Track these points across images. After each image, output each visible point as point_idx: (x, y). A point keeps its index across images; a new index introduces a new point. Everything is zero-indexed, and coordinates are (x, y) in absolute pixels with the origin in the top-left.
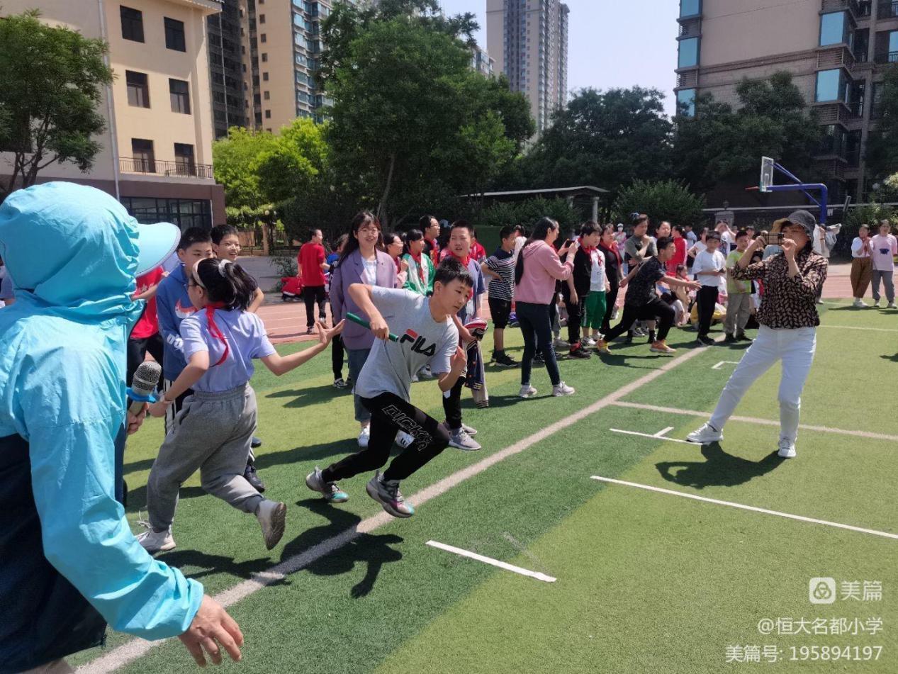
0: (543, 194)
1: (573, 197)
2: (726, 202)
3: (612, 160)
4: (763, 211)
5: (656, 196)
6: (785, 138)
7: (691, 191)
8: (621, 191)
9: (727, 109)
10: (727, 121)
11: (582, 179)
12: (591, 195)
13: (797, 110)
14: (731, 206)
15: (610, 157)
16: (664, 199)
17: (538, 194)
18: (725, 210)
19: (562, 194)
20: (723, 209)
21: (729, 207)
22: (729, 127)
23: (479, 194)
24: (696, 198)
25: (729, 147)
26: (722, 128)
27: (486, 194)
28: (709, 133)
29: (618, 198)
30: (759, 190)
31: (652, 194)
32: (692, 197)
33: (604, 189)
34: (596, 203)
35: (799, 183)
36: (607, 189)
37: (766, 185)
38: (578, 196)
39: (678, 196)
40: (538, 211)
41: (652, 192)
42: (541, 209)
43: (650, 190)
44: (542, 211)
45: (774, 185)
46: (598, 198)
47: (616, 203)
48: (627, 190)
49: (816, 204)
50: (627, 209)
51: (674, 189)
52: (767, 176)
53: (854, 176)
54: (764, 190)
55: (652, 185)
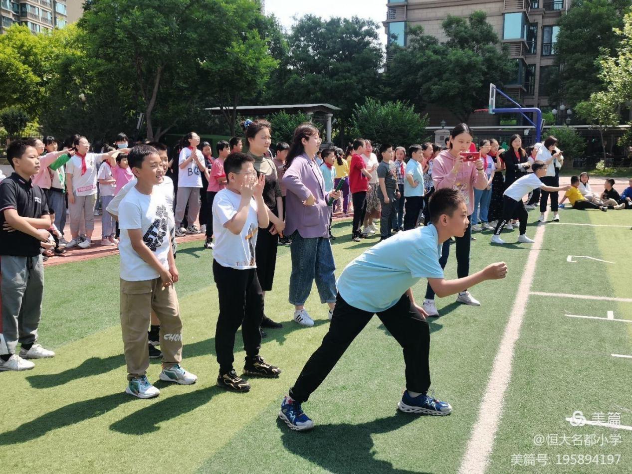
0: (287, 110)
1: (312, 113)
2: (443, 122)
3: (337, 80)
5: (387, 115)
6: (484, 68)
7: (415, 111)
8: (356, 109)
9: (433, 41)
10: (436, 52)
11: (312, 96)
12: (326, 112)
13: (491, 44)
14: (447, 125)
15: (336, 77)
16: (394, 117)
17: (282, 109)
18: (443, 129)
19: (304, 110)
20: (441, 128)
22: (439, 57)
23: (231, 108)
24: (421, 117)
25: (439, 74)
26: (434, 57)
27: (238, 108)
28: (423, 59)
29: (353, 115)
30: (488, 111)
31: (383, 113)
32: (417, 116)
33: (338, 106)
34: (330, 119)
35: (519, 107)
36: (340, 106)
37: (492, 108)
38: (316, 112)
39: (406, 116)
40: (283, 126)
41: (383, 111)
42: (285, 123)
43: (382, 109)
44: (286, 125)
45: (496, 108)
46: (332, 115)
47: (350, 120)
48: (361, 109)
49: (532, 125)
50: (361, 125)
51: (401, 109)
52: (492, 100)
53: (530, 102)
54: (491, 112)
55: (383, 104)
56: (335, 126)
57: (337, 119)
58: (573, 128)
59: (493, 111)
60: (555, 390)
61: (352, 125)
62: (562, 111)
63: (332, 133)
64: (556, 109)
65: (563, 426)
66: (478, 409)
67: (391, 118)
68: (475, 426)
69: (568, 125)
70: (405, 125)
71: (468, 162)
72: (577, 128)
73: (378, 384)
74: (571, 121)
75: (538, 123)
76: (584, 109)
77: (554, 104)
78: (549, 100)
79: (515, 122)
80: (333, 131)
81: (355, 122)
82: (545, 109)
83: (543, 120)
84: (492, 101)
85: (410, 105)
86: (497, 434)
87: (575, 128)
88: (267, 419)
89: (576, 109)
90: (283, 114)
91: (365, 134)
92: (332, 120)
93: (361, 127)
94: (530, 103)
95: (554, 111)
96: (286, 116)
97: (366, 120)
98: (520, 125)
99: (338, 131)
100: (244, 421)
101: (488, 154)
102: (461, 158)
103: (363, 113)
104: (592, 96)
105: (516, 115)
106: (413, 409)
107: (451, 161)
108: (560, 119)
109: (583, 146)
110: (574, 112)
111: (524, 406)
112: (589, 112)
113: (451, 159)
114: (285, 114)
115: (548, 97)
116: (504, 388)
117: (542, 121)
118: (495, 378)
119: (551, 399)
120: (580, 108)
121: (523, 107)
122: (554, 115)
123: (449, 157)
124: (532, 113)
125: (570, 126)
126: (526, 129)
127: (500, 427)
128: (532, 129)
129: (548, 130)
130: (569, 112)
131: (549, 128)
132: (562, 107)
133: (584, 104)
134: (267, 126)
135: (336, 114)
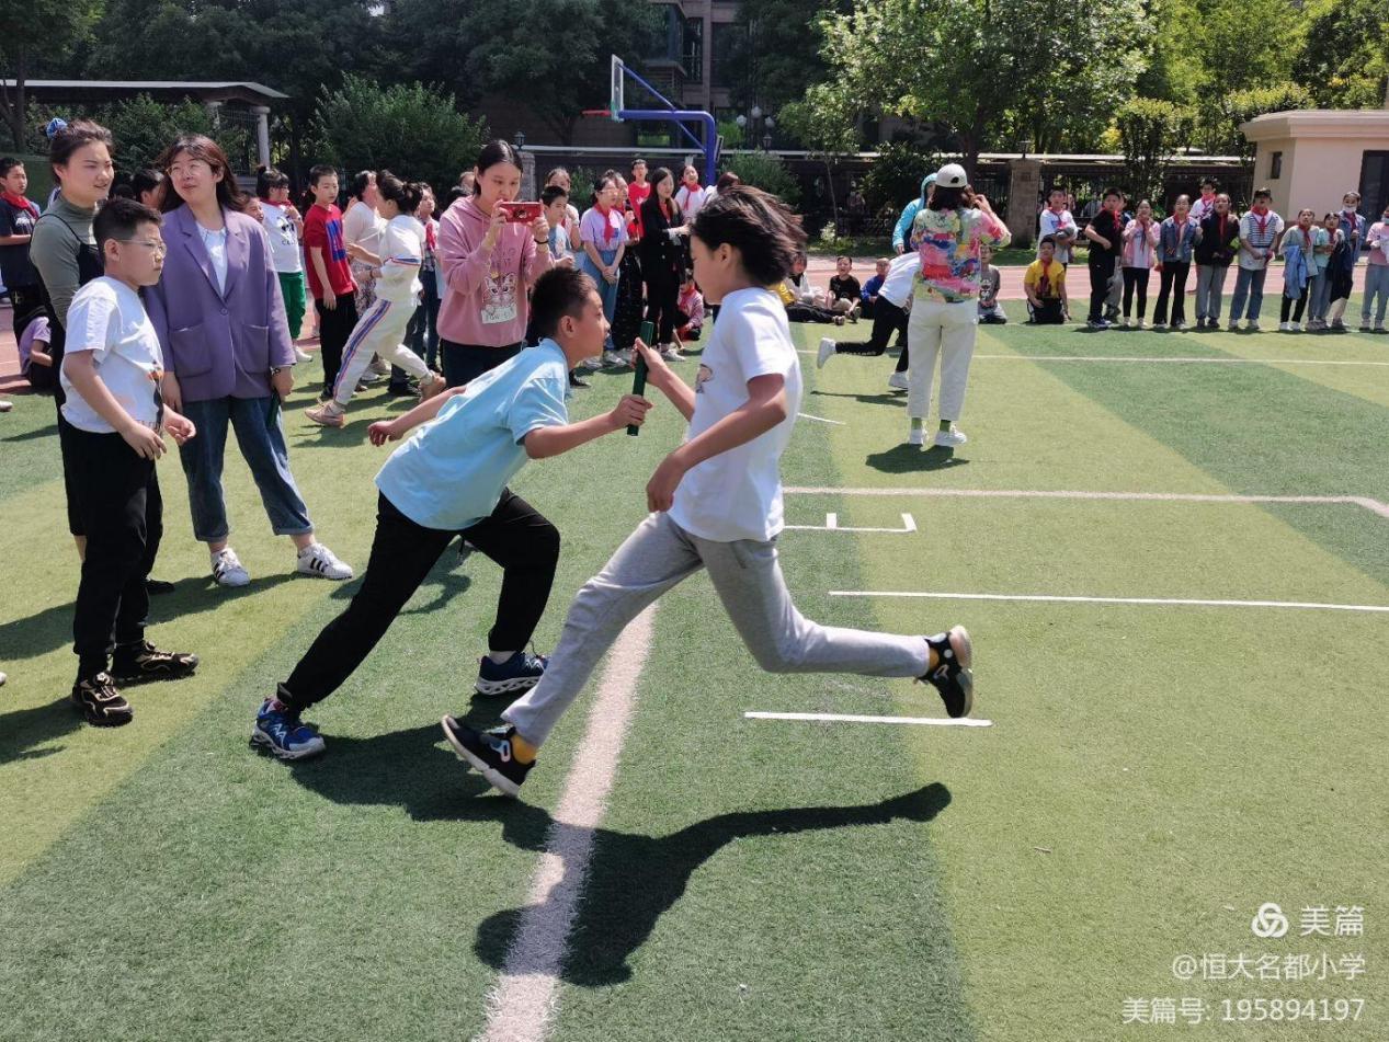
0: (156, 93)
1: (220, 104)
2: (520, 135)
3: (274, 27)
4: (578, 155)
5: (395, 114)
7: (458, 108)
8: (323, 98)
12: (252, 101)
15: (272, 21)
16: (412, 120)
17: (144, 90)
19: (199, 96)
21: (526, 143)
24: (472, 122)
29: (317, 112)
30: (610, 116)
31: (388, 109)
32: (462, 119)
33: (282, 91)
34: (264, 118)
35: (671, 110)
36: (286, 89)
37: (617, 108)
38: (230, 102)
39: (438, 118)
40: (147, 131)
41: (387, 104)
42: (155, 126)
43: (384, 100)
44: (156, 130)
45: (626, 107)
46: (267, 109)
47: (312, 124)
48: (334, 98)
49: (698, 147)
50: (339, 136)
51: (426, 103)
52: (617, 91)
53: (695, 99)
54: (616, 118)
55: (383, 89)
56: (277, 136)
57: (281, 118)
58: (776, 155)
59: (620, 115)
60: (728, 665)
61: (317, 135)
62: (756, 120)
63: (271, 151)
64: (745, 116)
65: (739, 727)
66: (586, 715)
67: (404, 121)
68: (582, 745)
69: (767, 149)
70: (436, 140)
71: (515, 224)
72: (785, 156)
73: (390, 688)
74: (773, 142)
75: (710, 145)
76: (797, 117)
77: (741, 104)
78: (731, 96)
79: (666, 139)
80: (275, 145)
81: (324, 130)
82: (723, 115)
83: (719, 137)
84: (617, 94)
85: (445, 95)
86: (621, 755)
87: (781, 156)
88: (148, 784)
89: (781, 116)
90: (147, 103)
91: (347, 157)
92: (270, 122)
93: (336, 140)
94: (695, 101)
95: (741, 119)
96: (156, 109)
97: (349, 125)
98: (677, 147)
99: (287, 146)
100: (93, 792)
101: (612, 207)
102: (502, 214)
103: (339, 109)
104: (809, 91)
105: (667, 126)
106: (505, 686)
107: (477, 222)
108: (753, 136)
109: (796, 194)
110: (777, 122)
111: (671, 700)
112: (804, 126)
113: (479, 216)
114: (152, 102)
115: (728, 90)
116: (636, 670)
117: (718, 140)
118: (620, 653)
119: (719, 680)
120: (788, 115)
121: (681, 109)
122: (742, 128)
123: (473, 213)
124: (700, 122)
125: (771, 152)
126: (687, 155)
127: (628, 743)
128: (699, 155)
129: (728, 159)
130: (769, 121)
131: (730, 156)
132: (756, 111)
133: (794, 107)
134: (98, 137)
135: (277, 108)
